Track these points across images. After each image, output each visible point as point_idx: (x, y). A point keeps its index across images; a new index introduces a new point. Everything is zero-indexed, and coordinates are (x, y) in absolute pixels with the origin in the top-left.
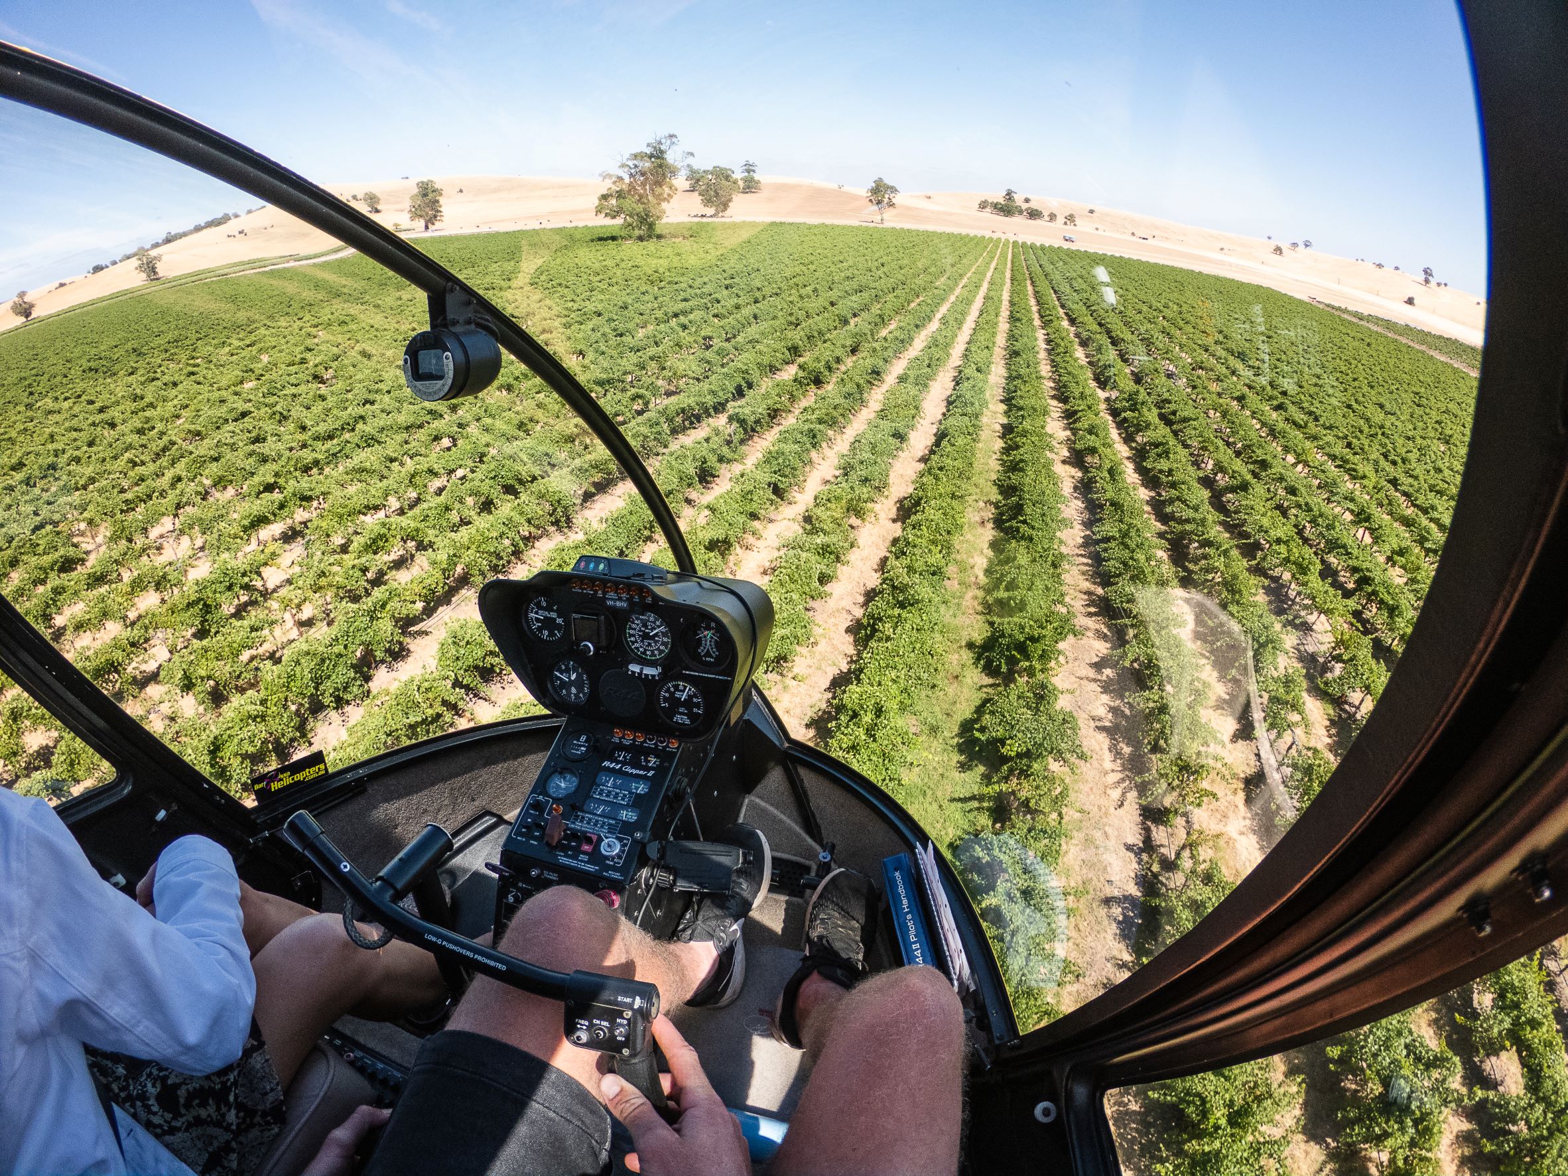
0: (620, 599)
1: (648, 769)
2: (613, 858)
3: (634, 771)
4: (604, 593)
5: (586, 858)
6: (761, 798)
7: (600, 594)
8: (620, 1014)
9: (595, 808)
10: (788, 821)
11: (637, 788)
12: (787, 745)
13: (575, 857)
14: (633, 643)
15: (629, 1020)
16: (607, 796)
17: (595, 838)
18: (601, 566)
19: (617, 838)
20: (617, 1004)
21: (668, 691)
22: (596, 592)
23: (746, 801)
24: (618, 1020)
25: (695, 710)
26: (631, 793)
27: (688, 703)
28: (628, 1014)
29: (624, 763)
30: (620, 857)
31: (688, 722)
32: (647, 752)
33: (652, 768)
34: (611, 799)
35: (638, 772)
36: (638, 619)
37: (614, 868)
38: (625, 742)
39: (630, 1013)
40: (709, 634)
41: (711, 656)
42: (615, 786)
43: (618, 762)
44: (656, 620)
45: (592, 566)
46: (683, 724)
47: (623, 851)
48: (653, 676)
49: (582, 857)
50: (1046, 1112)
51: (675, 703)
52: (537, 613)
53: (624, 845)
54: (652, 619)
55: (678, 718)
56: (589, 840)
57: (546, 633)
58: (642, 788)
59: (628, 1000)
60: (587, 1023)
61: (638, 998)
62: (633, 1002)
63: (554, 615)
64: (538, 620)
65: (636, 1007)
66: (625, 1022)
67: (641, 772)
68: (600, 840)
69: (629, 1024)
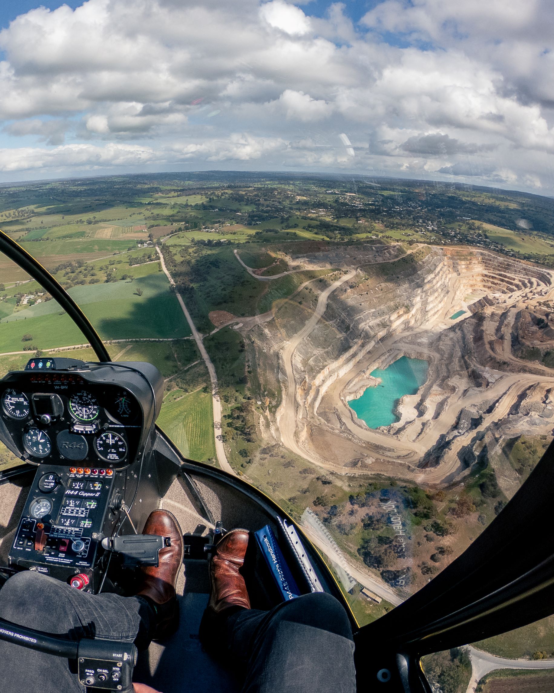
0: (63, 384)
1: (95, 492)
2: (81, 553)
3: (87, 495)
4: (52, 382)
5: (63, 555)
6: (171, 499)
7: (50, 383)
8: (115, 665)
9: (65, 522)
10: (190, 511)
11: (90, 505)
12: (182, 463)
13: (56, 556)
14: (75, 411)
15: (120, 668)
16: (72, 513)
17: (67, 542)
18: (48, 364)
19: (82, 539)
20: (113, 658)
21: (102, 439)
22: (47, 382)
23: (162, 502)
24: (114, 669)
25: (121, 450)
26: (86, 509)
27: (115, 446)
28: (120, 664)
29: (79, 490)
30: (85, 552)
31: (117, 458)
32: (93, 480)
33: (98, 491)
34: (74, 514)
35: (89, 494)
36: (76, 395)
37: (83, 559)
38: (78, 476)
39: (121, 663)
40: (123, 399)
41: (126, 414)
42: (76, 506)
43: (76, 490)
44: (88, 394)
45: (40, 365)
46: (114, 460)
47: (87, 548)
48: (91, 431)
49: (61, 555)
50: (384, 675)
51: (106, 446)
52: (10, 399)
53: (87, 543)
54: (85, 394)
55: (110, 456)
56: (64, 544)
57: (18, 412)
58: (93, 505)
59: (120, 656)
60: (93, 672)
61: (125, 654)
62: (123, 656)
63: (22, 400)
64: (12, 404)
65: (125, 659)
66: (118, 669)
67: (92, 495)
68: (71, 542)
69: (121, 670)
